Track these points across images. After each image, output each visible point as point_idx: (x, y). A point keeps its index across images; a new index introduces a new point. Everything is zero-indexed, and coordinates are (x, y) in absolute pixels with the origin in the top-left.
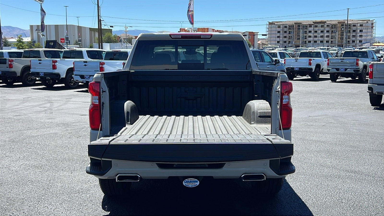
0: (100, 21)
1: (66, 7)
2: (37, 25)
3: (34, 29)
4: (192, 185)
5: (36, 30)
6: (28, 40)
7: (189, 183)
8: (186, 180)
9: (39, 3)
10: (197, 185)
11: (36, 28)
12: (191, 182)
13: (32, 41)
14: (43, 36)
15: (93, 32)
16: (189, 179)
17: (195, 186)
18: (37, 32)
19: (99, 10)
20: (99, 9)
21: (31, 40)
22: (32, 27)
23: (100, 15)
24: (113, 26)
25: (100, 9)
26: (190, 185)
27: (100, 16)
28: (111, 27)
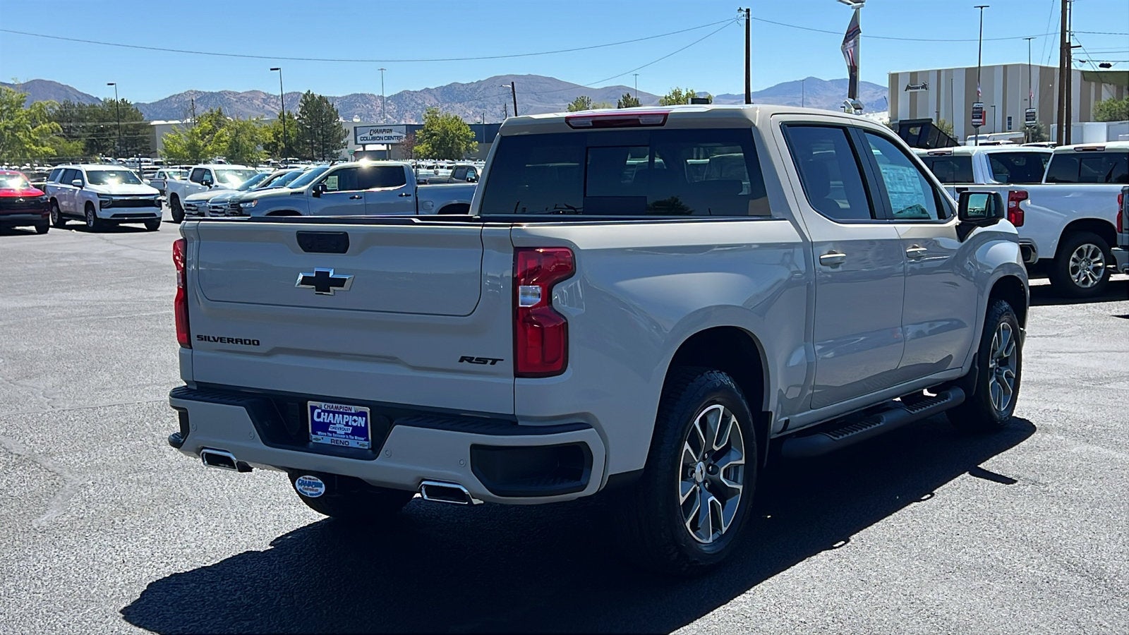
0: (1066, 49)
1: (982, 7)
2: (911, 73)
3: (902, 85)
4: (312, 492)
5: (908, 88)
6: (881, 119)
7: (306, 487)
8: (301, 478)
9: (853, 8)
10: (321, 493)
11: (908, 82)
12: (309, 484)
13: (892, 123)
14: (856, 109)
15: (1093, 84)
16: (307, 477)
17: (316, 495)
18: (911, 92)
19: (1068, 11)
20: (1068, 7)
21: (888, 120)
22: (894, 78)
23: (1068, 29)
24: (1112, 64)
25: (1070, 10)
26: (309, 492)
27: (1067, 33)
28: (1102, 66)
